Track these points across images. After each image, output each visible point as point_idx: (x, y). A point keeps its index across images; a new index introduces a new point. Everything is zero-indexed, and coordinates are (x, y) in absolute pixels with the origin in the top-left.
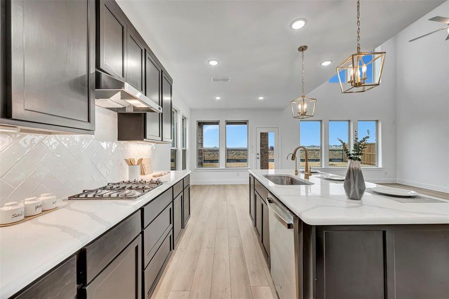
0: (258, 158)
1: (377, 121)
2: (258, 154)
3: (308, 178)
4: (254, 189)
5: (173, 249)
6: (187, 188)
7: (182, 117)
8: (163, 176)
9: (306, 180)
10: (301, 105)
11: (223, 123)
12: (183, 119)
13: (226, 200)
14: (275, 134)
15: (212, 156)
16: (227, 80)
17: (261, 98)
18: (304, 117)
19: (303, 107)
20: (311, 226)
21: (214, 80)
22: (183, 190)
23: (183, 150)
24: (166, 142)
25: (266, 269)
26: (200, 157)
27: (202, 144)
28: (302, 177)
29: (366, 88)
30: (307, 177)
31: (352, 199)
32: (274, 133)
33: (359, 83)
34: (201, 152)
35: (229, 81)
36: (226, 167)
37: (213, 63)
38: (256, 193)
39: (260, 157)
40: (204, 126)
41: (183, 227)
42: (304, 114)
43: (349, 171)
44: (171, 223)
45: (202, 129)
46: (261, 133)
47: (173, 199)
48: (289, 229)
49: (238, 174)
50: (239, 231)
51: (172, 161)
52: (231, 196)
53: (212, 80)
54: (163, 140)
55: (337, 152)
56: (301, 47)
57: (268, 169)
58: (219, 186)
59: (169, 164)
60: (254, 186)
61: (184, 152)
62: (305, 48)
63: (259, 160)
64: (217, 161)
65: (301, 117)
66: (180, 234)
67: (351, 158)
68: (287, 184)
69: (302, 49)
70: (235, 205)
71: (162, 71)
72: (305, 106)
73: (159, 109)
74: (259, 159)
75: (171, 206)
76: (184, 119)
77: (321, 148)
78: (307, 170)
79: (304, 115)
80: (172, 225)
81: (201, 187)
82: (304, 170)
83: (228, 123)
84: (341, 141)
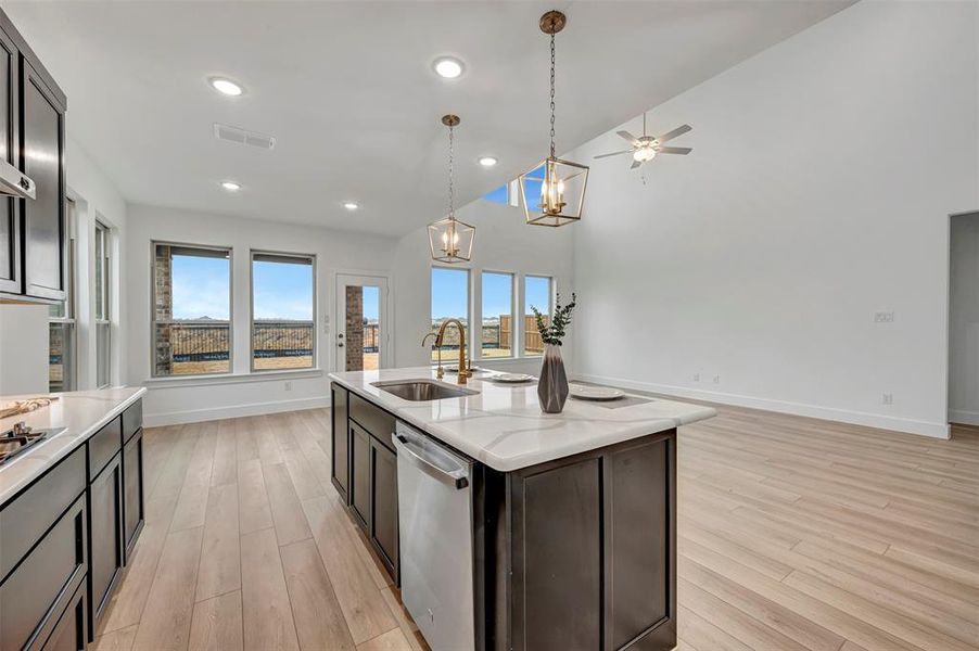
0: (341, 345)
1: (551, 278)
2: (341, 336)
3: (465, 383)
4: (349, 417)
5: (90, 639)
6: (134, 442)
7: (94, 225)
8: (31, 414)
9: (462, 386)
10: (449, 234)
11: (241, 255)
12: (97, 230)
13: (258, 457)
14: (381, 290)
15: (195, 342)
16: (264, 143)
17: (351, 206)
18: (454, 259)
19: (450, 239)
20: (504, 473)
21: (223, 134)
22: (122, 450)
23: (98, 325)
24: (38, 300)
25: (387, 594)
26: (160, 345)
27: (167, 308)
28: (451, 380)
29: (561, 221)
30: (462, 380)
31: (550, 412)
32: (377, 289)
33: (554, 210)
34: (163, 332)
35: (272, 148)
36: (251, 371)
37: (228, 88)
38: (352, 425)
39: (344, 343)
40: (173, 256)
41: (120, 559)
42: (453, 254)
43: (546, 363)
44: (79, 560)
45: (168, 266)
46: (348, 288)
47: (89, 483)
48: (461, 490)
49: (288, 387)
50: (307, 527)
51: (54, 359)
52: (272, 444)
53: (217, 135)
54: (29, 291)
55: (487, 331)
56: (447, 117)
57: (362, 369)
58: (232, 423)
59: (44, 371)
60: (349, 409)
61: (105, 330)
62: (454, 121)
63: (343, 352)
64: (224, 355)
65: (447, 260)
66: (113, 585)
67: (549, 341)
68: (422, 399)
69: (451, 121)
70: (287, 464)
71: (21, 57)
72: (456, 239)
73: (24, 183)
74: (344, 348)
75: (81, 505)
76: (102, 229)
77: (469, 323)
78: (462, 367)
79: (454, 256)
80: (84, 567)
81: (171, 433)
82: (456, 366)
83: (258, 256)
84: (536, 311)
